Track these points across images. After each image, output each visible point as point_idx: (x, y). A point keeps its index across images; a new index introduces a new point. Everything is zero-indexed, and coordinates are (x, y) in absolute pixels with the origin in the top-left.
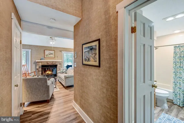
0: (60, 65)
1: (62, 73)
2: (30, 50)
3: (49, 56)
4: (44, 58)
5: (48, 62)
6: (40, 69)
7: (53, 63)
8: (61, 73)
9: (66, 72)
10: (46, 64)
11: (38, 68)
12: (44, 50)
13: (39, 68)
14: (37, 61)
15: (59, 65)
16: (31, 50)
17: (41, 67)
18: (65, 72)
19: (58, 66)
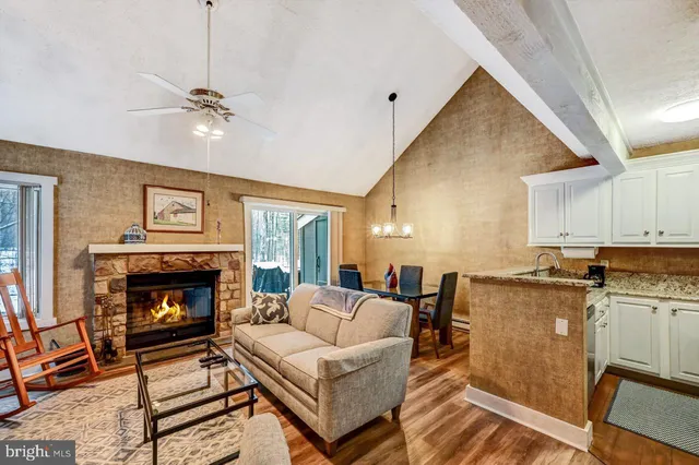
0: (234, 269)
1: (261, 319)
2: (48, 183)
3: (173, 219)
4: (142, 232)
5: (166, 258)
6: (120, 299)
7: (199, 260)
8: (256, 323)
9: (285, 317)
10: (152, 266)
11: (106, 291)
12: (145, 188)
13: (112, 290)
14: (94, 249)
15: (231, 273)
16: (61, 181)
17: (124, 284)
18: (280, 312)
19: (223, 277)
